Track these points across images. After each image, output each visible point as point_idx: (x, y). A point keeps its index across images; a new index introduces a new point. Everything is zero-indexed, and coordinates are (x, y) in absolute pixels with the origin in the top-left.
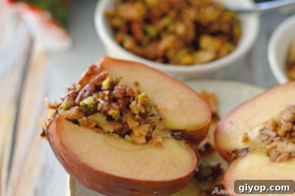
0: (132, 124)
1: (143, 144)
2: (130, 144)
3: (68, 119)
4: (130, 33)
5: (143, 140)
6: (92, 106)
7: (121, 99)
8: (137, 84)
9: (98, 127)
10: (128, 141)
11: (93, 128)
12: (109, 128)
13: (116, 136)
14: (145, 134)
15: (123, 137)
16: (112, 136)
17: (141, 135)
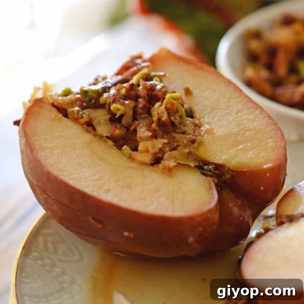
0: (143, 132)
1: (144, 164)
2: (125, 158)
3: (53, 105)
4: (270, 67)
5: (147, 158)
6: (95, 95)
7: (144, 98)
8: (188, 92)
9: (90, 125)
10: (124, 155)
11: (82, 125)
12: (104, 129)
13: (110, 143)
14: (152, 151)
15: (119, 147)
16: (105, 141)
17: (147, 151)
